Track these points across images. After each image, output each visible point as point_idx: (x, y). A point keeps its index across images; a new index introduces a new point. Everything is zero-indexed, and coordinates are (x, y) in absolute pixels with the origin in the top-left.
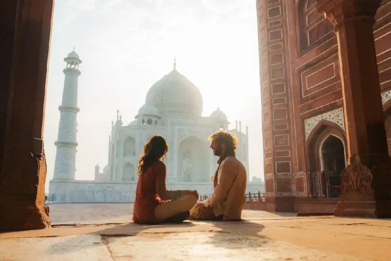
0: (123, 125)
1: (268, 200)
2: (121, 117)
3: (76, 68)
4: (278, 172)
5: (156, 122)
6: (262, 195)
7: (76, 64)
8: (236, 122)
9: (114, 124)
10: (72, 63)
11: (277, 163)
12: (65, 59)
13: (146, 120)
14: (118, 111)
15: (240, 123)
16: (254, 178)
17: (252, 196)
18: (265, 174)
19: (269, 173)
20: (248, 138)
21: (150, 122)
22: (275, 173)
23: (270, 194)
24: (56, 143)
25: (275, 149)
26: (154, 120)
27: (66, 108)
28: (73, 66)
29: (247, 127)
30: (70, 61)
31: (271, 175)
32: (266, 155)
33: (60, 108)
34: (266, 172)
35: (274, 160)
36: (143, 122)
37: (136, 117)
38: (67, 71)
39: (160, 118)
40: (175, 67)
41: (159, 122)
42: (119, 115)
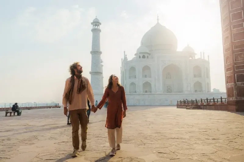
0: (128, 60)
1: (229, 103)
2: (126, 55)
3: (98, 28)
4: (237, 82)
5: (148, 57)
6: (223, 100)
7: (98, 25)
8: (201, 53)
9: (123, 60)
10: (96, 25)
11: (237, 75)
12: (92, 23)
13: (141, 56)
14: (124, 52)
15: (204, 53)
16: (214, 89)
17: (216, 100)
18: (226, 84)
19: (230, 83)
20: (209, 63)
21: (144, 57)
22: (235, 82)
23: (231, 99)
24: (90, 73)
25: (235, 64)
26: (146, 55)
27: (94, 52)
28: (96, 27)
29: (208, 56)
30: (95, 24)
31: (232, 84)
32: (227, 70)
33: (91, 52)
34: (227, 82)
35: (234, 72)
36: (140, 57)
37: (135, 55)
38: (94, 30)
39: (150, 54)
40: (158, 21)
41: (149, 56)
42: (125, 54)
